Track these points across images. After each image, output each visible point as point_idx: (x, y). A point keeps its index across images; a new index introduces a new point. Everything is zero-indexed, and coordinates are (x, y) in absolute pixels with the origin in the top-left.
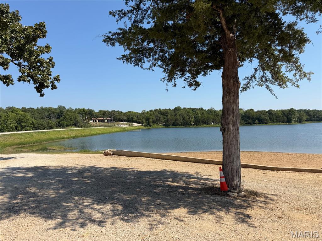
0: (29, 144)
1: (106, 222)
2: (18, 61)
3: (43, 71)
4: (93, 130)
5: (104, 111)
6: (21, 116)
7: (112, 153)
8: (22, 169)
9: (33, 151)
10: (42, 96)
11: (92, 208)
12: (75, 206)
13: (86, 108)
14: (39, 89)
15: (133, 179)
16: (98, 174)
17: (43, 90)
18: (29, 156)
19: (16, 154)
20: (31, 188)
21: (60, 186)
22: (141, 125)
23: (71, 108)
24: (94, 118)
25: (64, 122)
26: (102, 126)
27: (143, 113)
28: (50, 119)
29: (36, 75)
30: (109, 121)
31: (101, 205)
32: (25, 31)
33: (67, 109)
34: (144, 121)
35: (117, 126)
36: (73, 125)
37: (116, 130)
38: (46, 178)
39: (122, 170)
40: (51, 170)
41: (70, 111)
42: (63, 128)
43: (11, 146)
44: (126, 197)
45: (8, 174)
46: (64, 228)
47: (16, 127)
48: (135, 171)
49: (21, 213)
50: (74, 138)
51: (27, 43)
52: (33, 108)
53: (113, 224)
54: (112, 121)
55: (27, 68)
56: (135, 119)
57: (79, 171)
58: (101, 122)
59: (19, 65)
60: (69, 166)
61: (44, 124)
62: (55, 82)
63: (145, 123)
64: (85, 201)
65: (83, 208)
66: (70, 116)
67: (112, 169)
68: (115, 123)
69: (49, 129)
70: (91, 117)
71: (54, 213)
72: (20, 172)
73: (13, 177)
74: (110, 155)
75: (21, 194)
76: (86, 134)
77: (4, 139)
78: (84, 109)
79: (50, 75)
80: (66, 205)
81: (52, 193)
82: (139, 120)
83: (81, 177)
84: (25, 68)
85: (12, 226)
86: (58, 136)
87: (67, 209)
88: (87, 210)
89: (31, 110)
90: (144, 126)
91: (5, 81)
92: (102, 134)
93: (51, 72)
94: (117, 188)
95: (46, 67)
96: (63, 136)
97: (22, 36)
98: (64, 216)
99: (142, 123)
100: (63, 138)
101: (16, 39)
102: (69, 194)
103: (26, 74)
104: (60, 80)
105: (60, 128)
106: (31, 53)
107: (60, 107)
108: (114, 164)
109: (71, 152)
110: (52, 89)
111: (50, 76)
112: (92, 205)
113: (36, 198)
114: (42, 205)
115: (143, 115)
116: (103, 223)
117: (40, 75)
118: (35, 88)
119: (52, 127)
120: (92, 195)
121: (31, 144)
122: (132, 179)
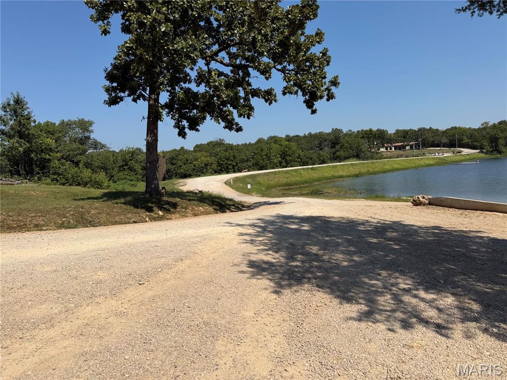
0: (297, 185)
1: (452, 329)
2: (281, 65)
3: (315, 73)
4: (388, 164)
5: (405, 130)
6: (286, 147)
7: (427, 202)
8: (295, 219)
9: (302, 195)
10: (314, 113)
11: (416, 296)
12: (385, 288)
13: (375, 129)
14: (309, 104)
15: (486, 252)
16: (410, 235)
17: (315, 103)
18: (299, 200)
19: (284, 198)
20: (311, 247)
21: (352, 249)
22: (479, 151)
23: (350, 131)
24: (387, 143)
25: (341, 153)
26: (401, 156)
27: (484, 129)
28: (321, 149)
29: (305, 81)
30: (414, 147)
31: (432, 293)
32: (289, 14)
33: (344, 132)
34: (486, 143)
35: (428, 156)
36: (354, 156)
37: (427, 162)
38: (328, 234)
39: (455, 233)
40: (333, 222)
41: (350, 134)
42: (339, 162)
43: (276, 187)
44: (481, 286)
45: (279, 224)
46: (374, 323)
47: (280, 163)
48: (484, 237)
49: (305, 284)
50: (356, 176)
51: (293, 33)
52: (299, 136)
53: (468, 336)
54: (419, 146)
55: (293, 72)
56: (466, 140)
57: (376, 228)
58: (400, 149)
59: (283, 70)
60: (359, 219)
61: (314, 158)
62: (332, 87)
63: (488, 148)
64: (400, 280)
65: (400, 292)
66: (350, 143)
67: (434, 229)
68: (425, 150)
69: (321, 164)
70: (382, 142)
71: (353, 292)
72: (292, 222)
73: (286, 228)
74: (424, 205)
75: (300, 254)
76: (376, 170)
77: (269, 178)
78: (371, 130)
79: (325, 78)
80: (368, 281)
81: (342, 258)
82: (475, 143)
83: (382, 238)
84: (290, 74)
85: (295, 301)
86: (333, 174)
87: (372, 289)
88: (406, 298)
89: (297, 138)
90: (485, 153)
91: (267, 98)
92: (403, 169)
93: (325, 73)
94: (455, 265)
95: (318, 67)
96: (340, 173)
97: (286, 24)
98: (371, 301)
99: (481, 148)
100: (341, 177)
101: (278, 31)
102: (369, 265)
103: (292, 83)
104: (339, 83)
105: (337, 162)
106: (298, 47)
107: (334, 131)
108: (435, 221)
109: (355, 198)
110: (328, 100)
111: (324, 80)
112: (415, 290)
113: (321, 263)
114: (331, 276)
115: (484, 133)
116: (446, 331)
117: (311, 80)
118: (304, 102)
119: (325, 160)
120: (410, 273)
121: (300, 185)
122: (482, 252)
